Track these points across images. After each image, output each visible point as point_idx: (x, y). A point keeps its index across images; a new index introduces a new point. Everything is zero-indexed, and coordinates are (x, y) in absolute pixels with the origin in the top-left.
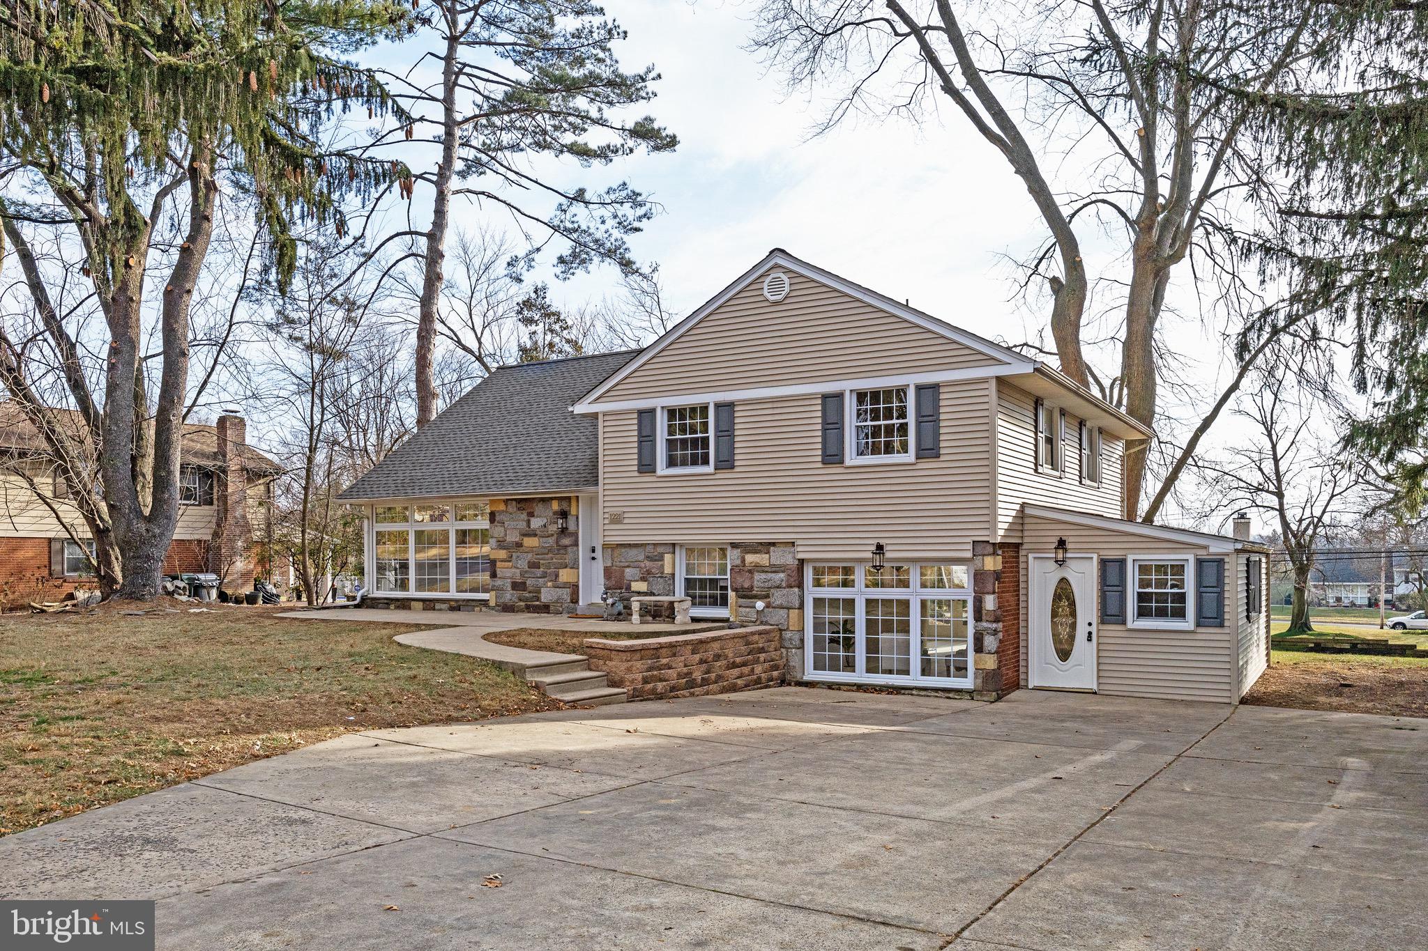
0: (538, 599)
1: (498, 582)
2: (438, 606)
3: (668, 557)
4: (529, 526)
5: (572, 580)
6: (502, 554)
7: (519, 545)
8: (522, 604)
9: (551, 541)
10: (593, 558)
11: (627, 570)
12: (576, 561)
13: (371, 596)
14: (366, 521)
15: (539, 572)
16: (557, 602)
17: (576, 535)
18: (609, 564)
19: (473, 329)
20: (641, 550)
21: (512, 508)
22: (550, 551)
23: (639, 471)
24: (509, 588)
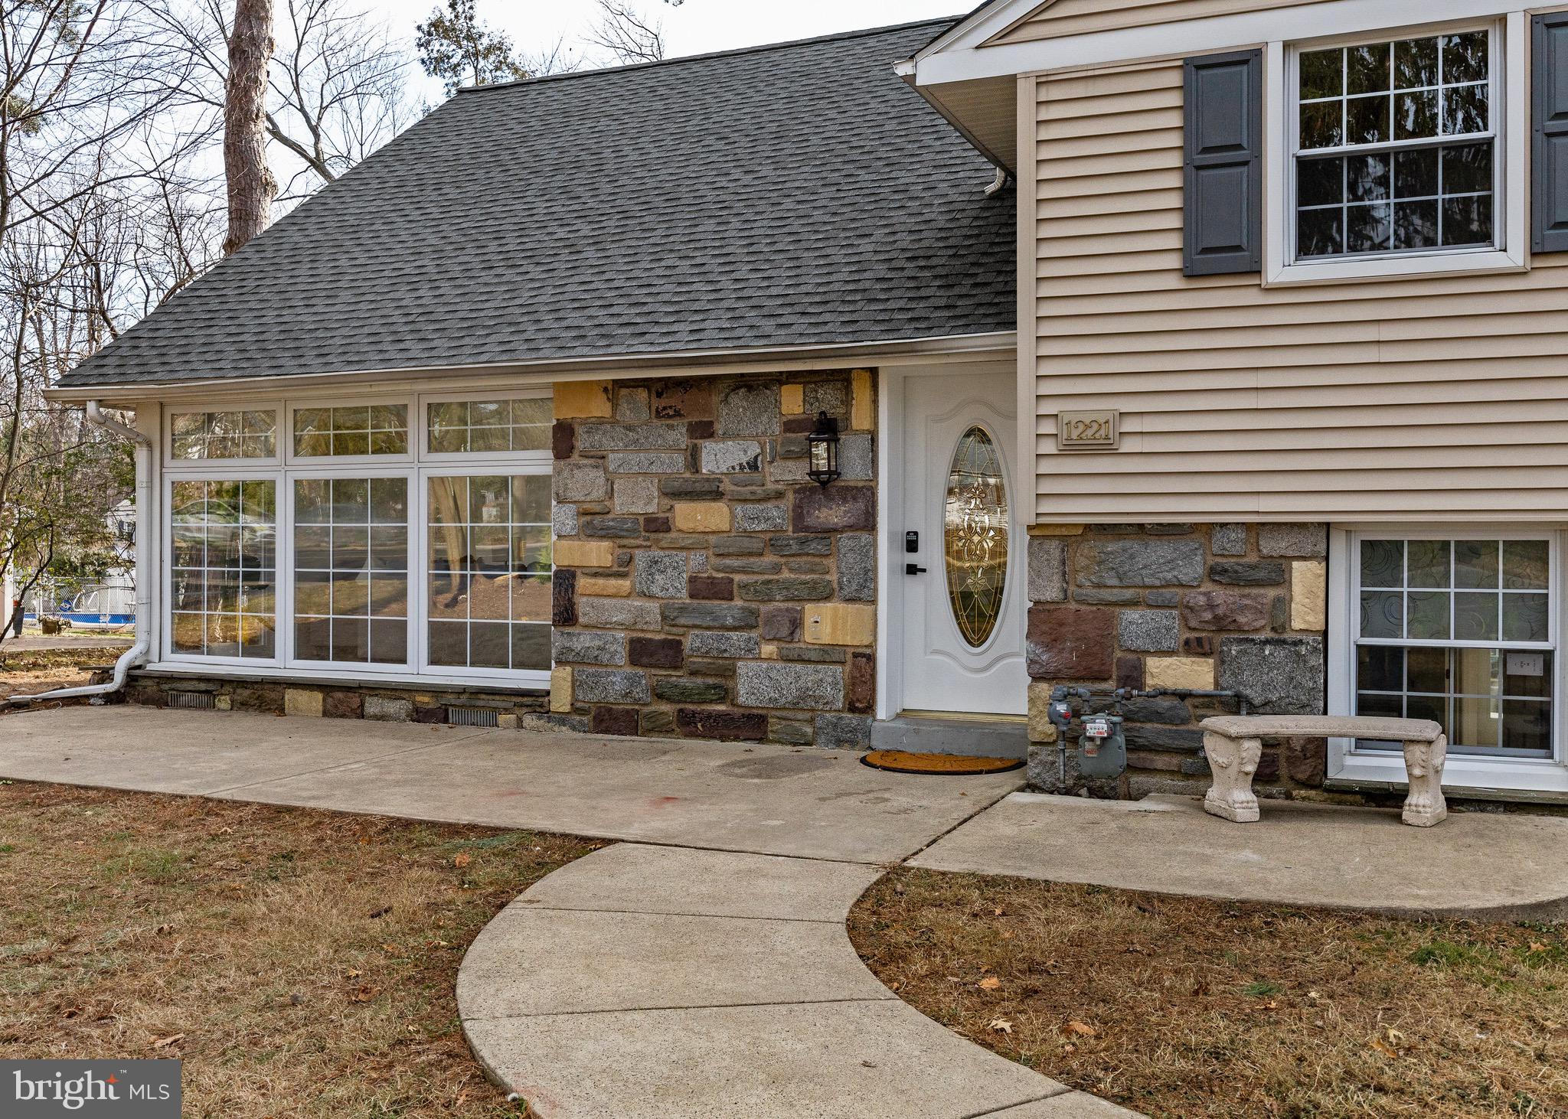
0: (725, 694)
1: (583, 641)
2: (373, 706)
3: (1305, 575)
4: (694, 467)
5: (852, 638)
6: (598, 553)
7: (657, 525)
8: (667, 709)
9: (778, 514)
10: (912, 570)
11: (1132, 615)
12: (869, 575)
13: (154, 667)
14: (141, 456)
15: (730, 610)
16: (795, 706)
17: (867, 494)
18: (1052, 593)
19: (302, 110)
20: (1185, 546)
21: (635, 408)
22: (774, 543)
23: (1189, 273)
24: (622, 657)
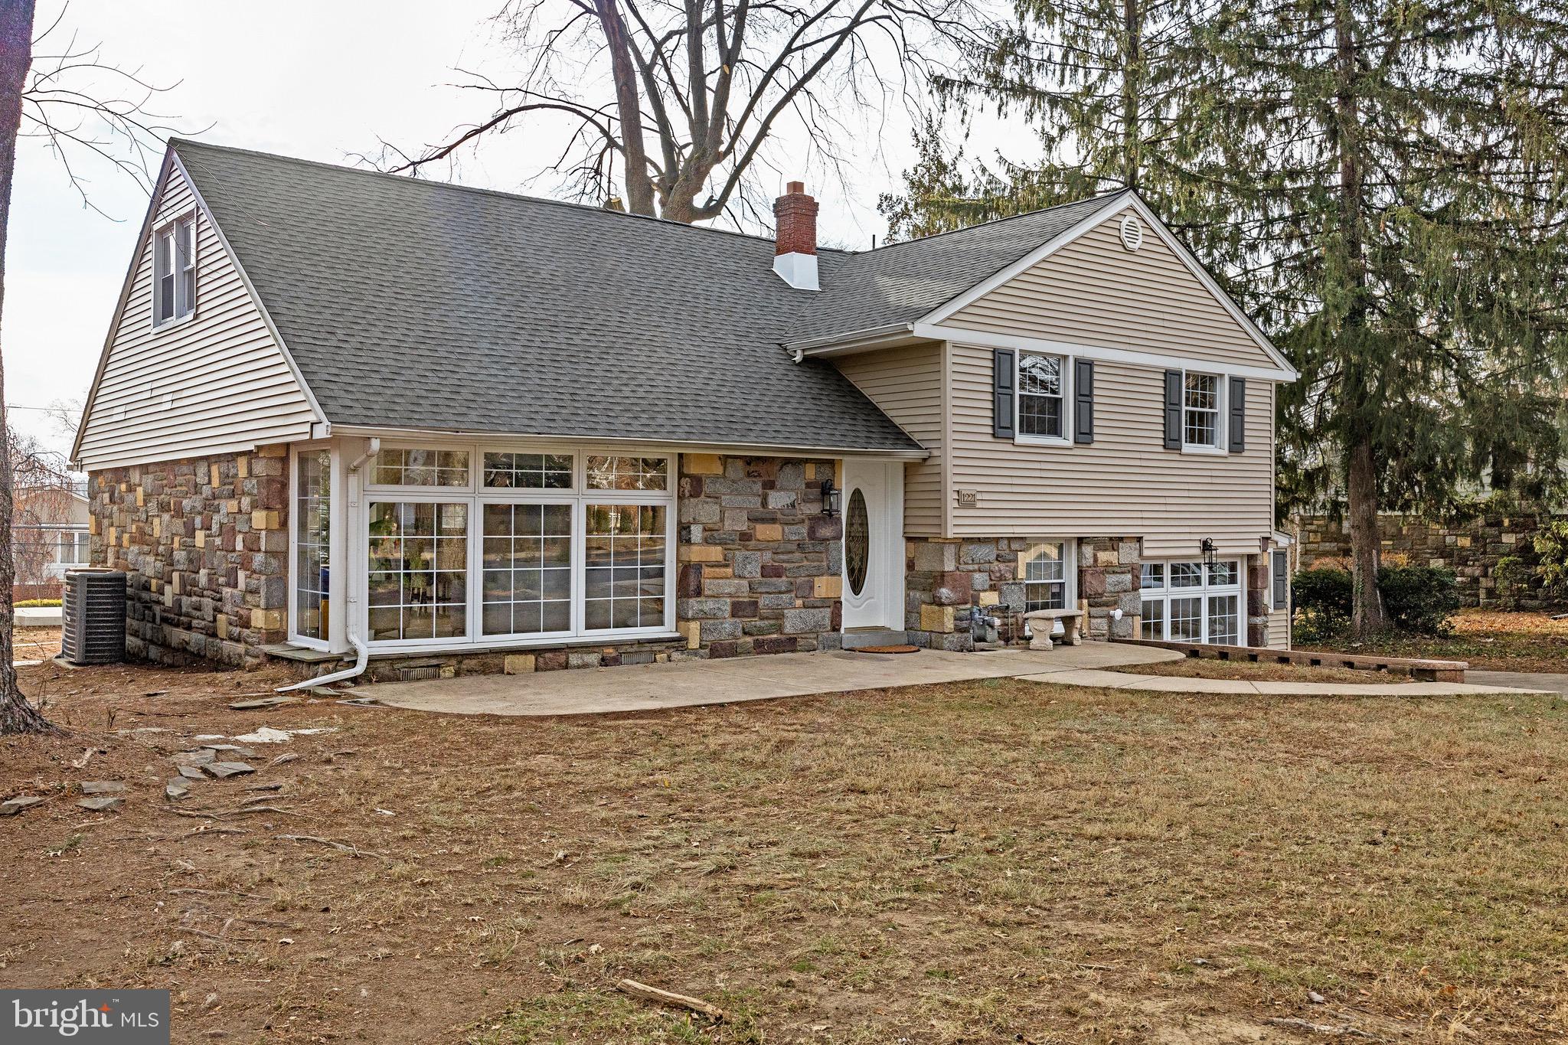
0: (780, 629)
3: (1021, 557)
4: (764, 504)
5: (834, 594)
6: (714, 553)
7: (745, 537)
8: (749, 639)
9: (802, 530)
11: (976, 575)
12: (841, 562)
15: (782, 582)
16: (810, 631)
17: (841, 521)
18: (953, 567)
20: (992, 546)
21: (736, 471)
22: (801, 546)
23: (995, 435)
24: (726, 614)
